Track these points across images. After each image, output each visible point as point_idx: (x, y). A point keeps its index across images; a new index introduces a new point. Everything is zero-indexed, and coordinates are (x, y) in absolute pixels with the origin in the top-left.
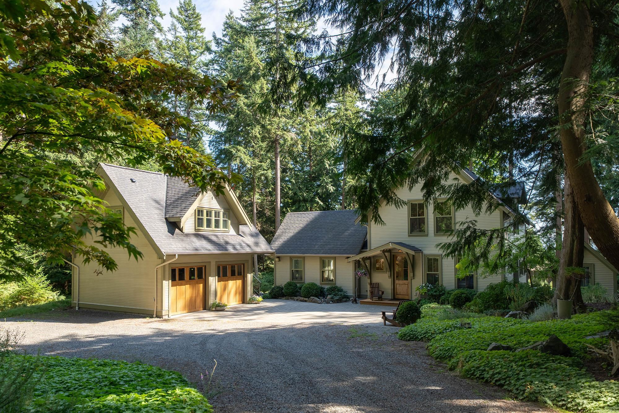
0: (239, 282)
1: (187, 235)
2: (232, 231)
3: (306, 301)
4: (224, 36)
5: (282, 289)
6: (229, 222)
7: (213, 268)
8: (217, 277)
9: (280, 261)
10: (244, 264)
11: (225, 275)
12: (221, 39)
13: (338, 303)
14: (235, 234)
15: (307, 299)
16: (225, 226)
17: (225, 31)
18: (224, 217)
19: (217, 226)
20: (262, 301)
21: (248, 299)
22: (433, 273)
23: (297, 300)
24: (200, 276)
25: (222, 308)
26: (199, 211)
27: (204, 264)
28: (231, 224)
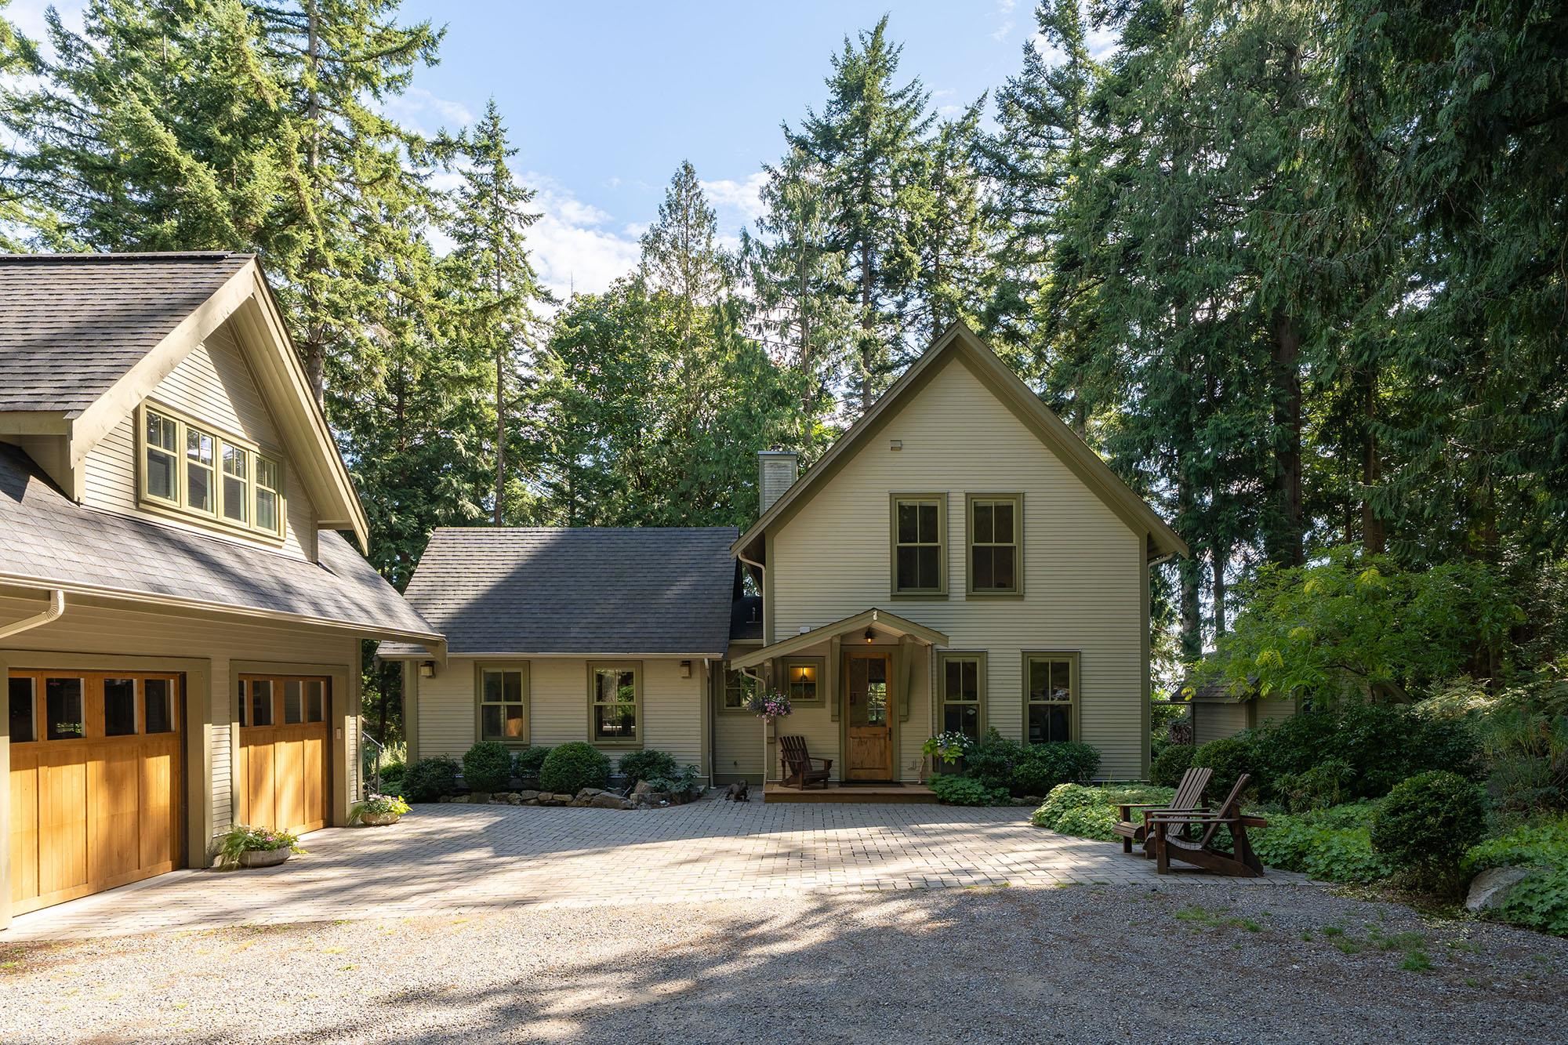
0: (314, 747)
1: (97, 521)
2: (292, 546)
3: (563, 804)
4: (90, 31)
5: (454, 768)
6: (283, 503)
7: (221, 687)
8: (236, 725)
9: (433, 676)
10: (329, 680)
11: (261, 717)
12: (78, 39)
13: (684, 802)
14: (303, 557)
15: (568, 797)
16: (267, 517)
17: (93, 17)
18: (260, 481)
19: (233, 507)
20: (408, 814)
21: (349, 811)
22: (961, 702)
23: (524, 802)
24: (157, 722)
25: (275, 855)
26: (152, 421)
27: (178, 667)
28: (292, 515)
